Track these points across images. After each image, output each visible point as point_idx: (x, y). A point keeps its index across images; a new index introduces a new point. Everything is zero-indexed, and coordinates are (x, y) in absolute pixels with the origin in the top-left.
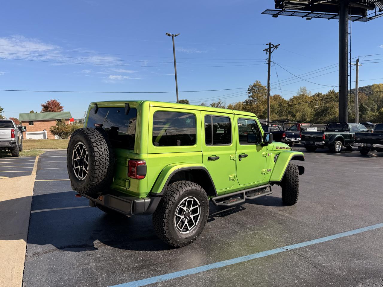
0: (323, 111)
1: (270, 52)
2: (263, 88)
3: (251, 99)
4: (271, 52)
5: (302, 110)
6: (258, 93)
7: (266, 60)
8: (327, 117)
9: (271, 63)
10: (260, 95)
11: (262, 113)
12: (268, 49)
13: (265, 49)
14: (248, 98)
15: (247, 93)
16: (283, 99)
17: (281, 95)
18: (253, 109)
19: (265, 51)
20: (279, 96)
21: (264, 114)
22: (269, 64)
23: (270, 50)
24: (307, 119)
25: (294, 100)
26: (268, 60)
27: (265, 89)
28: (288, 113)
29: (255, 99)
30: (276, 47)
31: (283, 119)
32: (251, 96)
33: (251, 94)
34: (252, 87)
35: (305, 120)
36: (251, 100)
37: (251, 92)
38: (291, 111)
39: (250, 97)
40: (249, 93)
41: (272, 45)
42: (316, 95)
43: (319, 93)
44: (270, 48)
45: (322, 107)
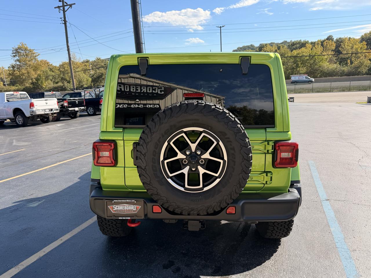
0: (98, 77)
1: (64, 11)
2: (31, 52)
3: (18, 63)
4: (66, 11)
5: (78, 76)
6: (26, 56)
7: (61, 19)
8: (102, 82)
9: (67, 24)
10: (28, 59)
11: (34, 80)
12: (61, 7)
13: (57, 6)
14: (14, 62)
15: (11, 56)
16: (51, 65)
17: (48, 61)
18: (23, 75)
19: (57, 9)
20: (46, 61)
21: (37, 81)
22: (65, 24)
23: (64, 9)
24: (84, 85)
25: (65, 66)
26: (63, 19)
27: (33, 53)
28: (61, 79)
29: (23, 64)
30: (71, 6)
31: (60, 86)
32: (18, 60)
33: (17, 58)
34: (16, 50)
35: (82, 86)
36: (17, 65)
37: (16, 55)
38: (63, 77)
39: (16, 61)
40: (14, 56)
41: (66, 3)
42: (84, 61)
43: (87, 60)
44: (64, 6)
45: (97, 74)
